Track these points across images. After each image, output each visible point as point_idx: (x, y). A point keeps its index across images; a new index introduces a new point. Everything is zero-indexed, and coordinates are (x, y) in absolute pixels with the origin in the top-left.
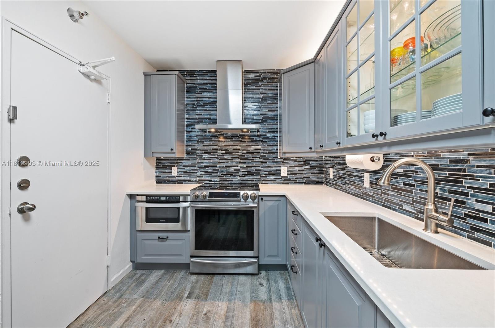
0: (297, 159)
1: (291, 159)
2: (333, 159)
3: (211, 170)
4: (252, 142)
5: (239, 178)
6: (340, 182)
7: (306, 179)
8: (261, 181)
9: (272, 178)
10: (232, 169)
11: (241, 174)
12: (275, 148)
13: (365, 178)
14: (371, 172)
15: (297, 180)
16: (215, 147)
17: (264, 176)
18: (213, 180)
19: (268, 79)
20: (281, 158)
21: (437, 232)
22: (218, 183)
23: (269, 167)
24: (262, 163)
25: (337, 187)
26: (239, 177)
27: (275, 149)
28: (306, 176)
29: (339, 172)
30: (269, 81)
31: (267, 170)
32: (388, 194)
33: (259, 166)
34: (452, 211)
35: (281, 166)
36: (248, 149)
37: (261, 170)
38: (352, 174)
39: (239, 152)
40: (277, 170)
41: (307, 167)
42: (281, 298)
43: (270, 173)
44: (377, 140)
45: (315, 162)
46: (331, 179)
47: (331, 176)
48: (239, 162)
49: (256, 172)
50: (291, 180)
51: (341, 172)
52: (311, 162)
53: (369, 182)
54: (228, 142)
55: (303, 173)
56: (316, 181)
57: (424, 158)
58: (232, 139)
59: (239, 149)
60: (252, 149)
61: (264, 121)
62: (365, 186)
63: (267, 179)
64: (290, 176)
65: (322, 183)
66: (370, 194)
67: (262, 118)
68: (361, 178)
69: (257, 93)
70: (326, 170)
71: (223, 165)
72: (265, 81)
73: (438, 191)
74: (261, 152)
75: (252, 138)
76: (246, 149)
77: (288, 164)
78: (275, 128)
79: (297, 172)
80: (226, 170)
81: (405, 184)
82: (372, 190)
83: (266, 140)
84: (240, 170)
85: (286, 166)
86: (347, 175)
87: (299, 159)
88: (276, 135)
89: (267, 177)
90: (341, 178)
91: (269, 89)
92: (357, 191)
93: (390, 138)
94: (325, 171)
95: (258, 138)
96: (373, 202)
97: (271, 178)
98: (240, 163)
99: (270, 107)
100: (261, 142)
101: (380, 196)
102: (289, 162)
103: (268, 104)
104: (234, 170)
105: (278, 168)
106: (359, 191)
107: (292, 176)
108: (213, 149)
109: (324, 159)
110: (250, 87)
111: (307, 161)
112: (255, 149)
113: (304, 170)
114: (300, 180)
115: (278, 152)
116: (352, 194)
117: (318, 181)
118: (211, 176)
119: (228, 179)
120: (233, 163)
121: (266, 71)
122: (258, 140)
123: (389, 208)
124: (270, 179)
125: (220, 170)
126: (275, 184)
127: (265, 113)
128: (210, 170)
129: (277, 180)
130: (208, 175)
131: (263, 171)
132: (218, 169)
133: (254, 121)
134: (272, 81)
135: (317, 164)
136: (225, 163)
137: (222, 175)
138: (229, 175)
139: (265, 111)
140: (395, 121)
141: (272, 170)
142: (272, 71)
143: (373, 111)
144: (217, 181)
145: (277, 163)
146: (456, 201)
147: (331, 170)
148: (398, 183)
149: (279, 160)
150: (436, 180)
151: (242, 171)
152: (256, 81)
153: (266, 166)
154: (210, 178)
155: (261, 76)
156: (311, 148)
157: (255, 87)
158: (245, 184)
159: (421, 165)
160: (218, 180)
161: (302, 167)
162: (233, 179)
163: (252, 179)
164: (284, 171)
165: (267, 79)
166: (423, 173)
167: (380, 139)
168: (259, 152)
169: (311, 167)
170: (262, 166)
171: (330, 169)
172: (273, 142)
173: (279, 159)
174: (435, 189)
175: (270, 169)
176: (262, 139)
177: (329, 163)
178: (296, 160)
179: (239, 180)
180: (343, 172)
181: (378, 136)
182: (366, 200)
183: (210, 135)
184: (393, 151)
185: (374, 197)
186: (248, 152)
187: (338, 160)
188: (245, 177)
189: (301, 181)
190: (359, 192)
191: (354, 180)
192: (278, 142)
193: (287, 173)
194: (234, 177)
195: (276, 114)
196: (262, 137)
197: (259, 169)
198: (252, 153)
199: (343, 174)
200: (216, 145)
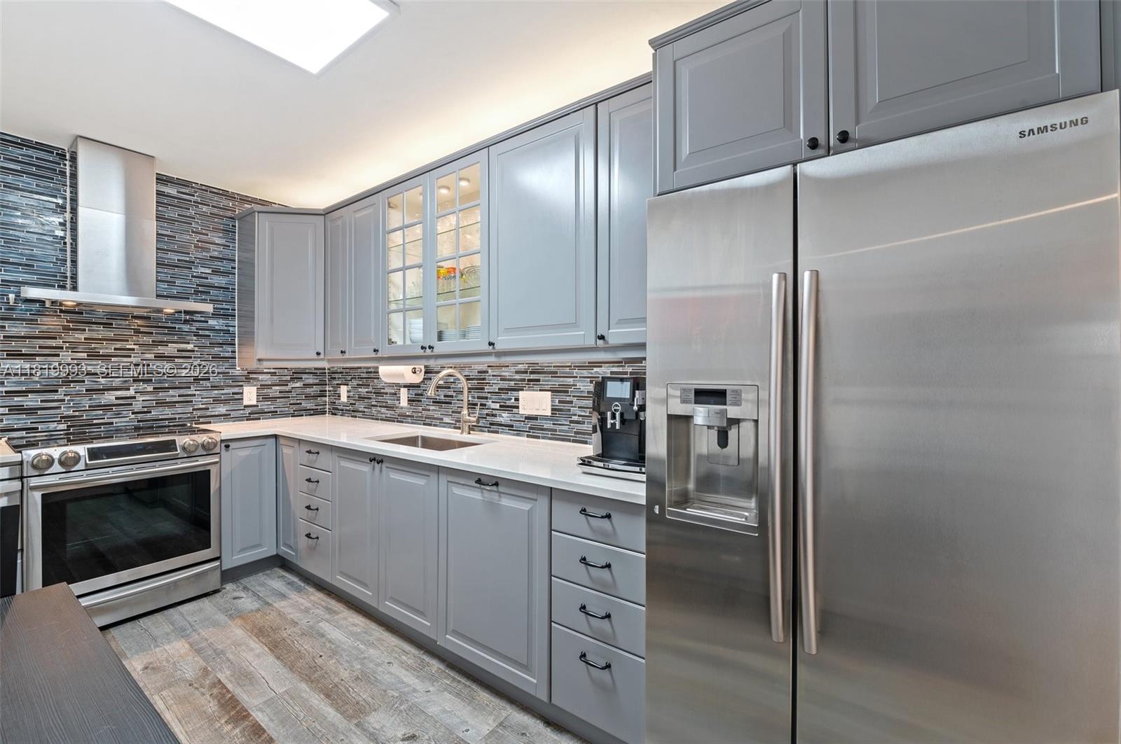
0: (277, 371)
1: (265, 371)
2: (348, 370)
3: (37, 401)
4: (170, 334)
5: (133, 416)
6: (360, 406)
7: (295, 407)
8: (195, 417)
9: (222, 409)
10: (110, 397)
11: (137, 406)
12: (230, 350)
13: (401, 396)
14: (409, 386)
15: (278, 410)
16: (53, 343)
17: (204, 406)
18: (40, 427)
19: (212, 206)
20: (243, 370)
21: (469, 433)
22: (62, 433)
23: (214, 387)
24: (197, 379)
25: (356, 414)
26: (133, 413)
27: (229, 352)
28: (295, 402)
29: (360, 390)
30: (215, 211)
31: (211, 394)
32: (429, 410)
33: (190, 388)
34: (479, 414)
35: (242, 386)
36: (159, 350)
37: (195, 395)
38: (382, 391)
39: (132, 355)
40: (233, 394)
41: (298, 385)
42: (285, 596)
43: (217, 401)
44: (425, 352)
45: (311, 376)
46: (343, 403)
47: (344, 399)
48: (131, 379)
49: (181, 399)
50: (266, 410)
51: (363, 390)
52: (304, 376)
53: (407, 399)
54: (98, 331)
55: (289, 397)
56: (312, 409)
57: (461, 368)
58: (112, 324)
59: (133, 349)
60: (171, 349)
61: (202, 292)
62: (401, 405)
63: (209, 413)
64: (263, 403)
65: (323, 413)
66: (407, 414)
67: (197, 285)
68: (396, 395)
69: (184, 231)
70: (331, 389)
71: (81, 388)
72: (205, 209)
73: (470, 399)
74: (194, 357)
75: (169, 325)
76: (154, 350)
77: (259, 381)
78: (229, 309)
79: (278, 394)
80: (90, 400)
81: (445, 396)
82: (411, 409)
83: (207, 333)
84: (135, 398)
85: (255, 385)
86: (374, 393)
87: (281, 371)
88: (231, 323)
89: (210, 410)
90: (361, 398)
91: (213, 228)
92: (389, 413)
93: (437, 351)
94: (329, 391)
95: (186, 328)
96: (412, 423)
97: (220, 409)
98: (134, 381)
99: (216, 265)
100: (195, 336)
101: (420, 414)
102: (260, 377)
103: (211, 257)
104: (117, 398)
105: (236, 390)
106: (393, 412)
107: (267, 403)
108: (40, 347)
109: (327, 371)
110: (165, 212)
111: (297, 374)
112: (178, 351)
113: (291, 392)
114: (283, 409)
115: (235, 358)
116: (381, 420)
117: (317, 409)
118: (34, 419)
119: (95, 422)
120: (112, 381)
121: (206, 189)
122: (187, 330)
123: (430, 425)
124: (217, 413)
125: (68, 400)
126: (229, 421)
127: (204, 275)
128: (31, 401)
129: (233, 414)
130: (24, 416)
131: (199, 397)
132: (61, 397)
133: (177, 289)
134: (221, 213)
135: (315, 379)
136: (86, 383)
137: (77, 414)
138: (101, 412)
139: (203, 270)
140: (440, 337)
141: (222, 394)
142: (221, 192)
143: (421, 321)
144: (58, 429)
145: (234, 379)
146: (481, 405)
147: (344, 390)
148: (438, 395)
149: (237, 373)
150: (469, 389)
151: (141, 399)
152: (181, 203)
153: (208, 387)
154: (31, 423)
155: (194, 196)
156: (318, 354)
157: (179, 215)
158: (152, 427)
159: (459, 376)
160: (63, 426)
161: (287, 385)
162: (114, 420)
163: (170, 416)
164: (250, 395)
165: (209, 205)
166: (460, 383)
167: (428, 351)
168: (191, 357)
169: (304, 385)
170: (196, 387)
171: (342, 386)
172: (223, 336)
173: (238, 371)
174: (468, 397)
175: (216, 392)
176: (197, 329)
177: (338, 378)
178: (276, 373)
179: (132, 422)
180: (367, 390)
181: (426, 348)
182: (402, 422)
183: (31, 310)
184: (432, 363)
185: (413, 417)
186: (159, 357)
187: (356, 373)
188: (150, 412)
189: (285, 411)
190: (394, 415)
191: (385, 399)
192: (235, 337)
193: (257, 399)
194: (118, 415)
195: (229, 281)
196: (198, 325)
197: (189, 393)
198: (170, 358)
199: (367, 392)
200: (55, 338)
